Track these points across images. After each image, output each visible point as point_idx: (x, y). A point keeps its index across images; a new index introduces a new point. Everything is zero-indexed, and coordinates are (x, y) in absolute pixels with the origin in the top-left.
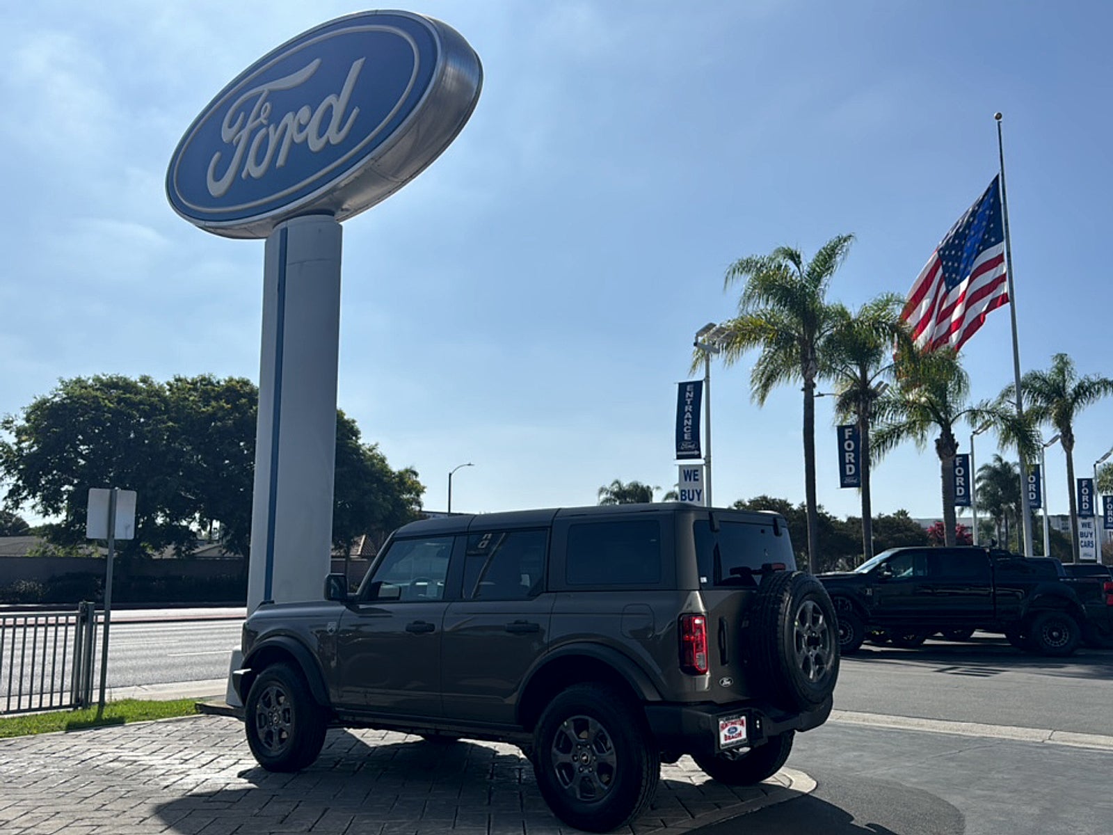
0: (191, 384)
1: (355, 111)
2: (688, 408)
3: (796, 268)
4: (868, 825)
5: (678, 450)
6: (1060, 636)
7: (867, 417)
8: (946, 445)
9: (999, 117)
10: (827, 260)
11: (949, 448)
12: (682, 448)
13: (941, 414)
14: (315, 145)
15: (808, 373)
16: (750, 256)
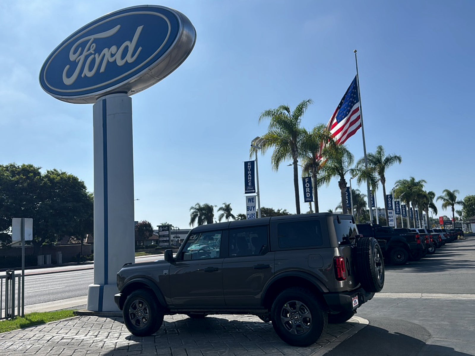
0: (6, 168)
1: (140, 49)
2: (249, 172)
3: (288, 114)
4: (395, 333)
5: (246, 190)
6: (401, 257)
7: (315, 173)
8: (342, 184)
9: (355, 51)
10: (300, 110)
11: (344, 185)
12: (247, 189)
13: (340, 171)
14: (120, 63)
15: (295, 156)
16: (270, 109)
